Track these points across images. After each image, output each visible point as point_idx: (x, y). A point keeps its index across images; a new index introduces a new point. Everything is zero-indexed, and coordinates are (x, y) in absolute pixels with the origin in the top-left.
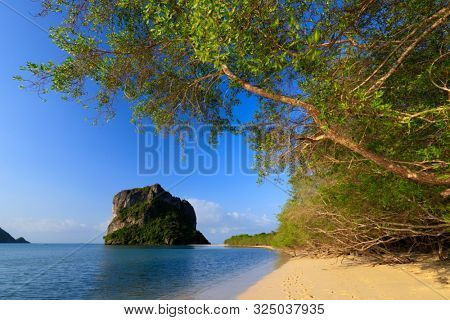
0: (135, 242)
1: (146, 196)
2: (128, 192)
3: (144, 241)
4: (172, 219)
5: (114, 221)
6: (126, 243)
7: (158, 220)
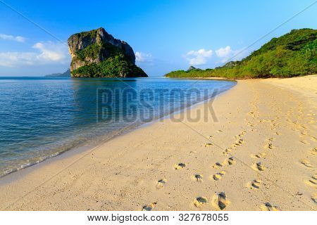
0: (98, 76)
1: (94, 39)
2: (79, 35)
3: (105, 75)
4: (120, 59)
5: (75, 60)
6: (92, 76)
7: (110, 59)
